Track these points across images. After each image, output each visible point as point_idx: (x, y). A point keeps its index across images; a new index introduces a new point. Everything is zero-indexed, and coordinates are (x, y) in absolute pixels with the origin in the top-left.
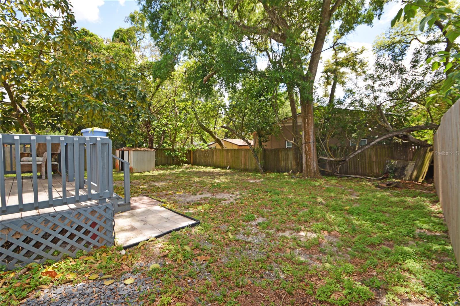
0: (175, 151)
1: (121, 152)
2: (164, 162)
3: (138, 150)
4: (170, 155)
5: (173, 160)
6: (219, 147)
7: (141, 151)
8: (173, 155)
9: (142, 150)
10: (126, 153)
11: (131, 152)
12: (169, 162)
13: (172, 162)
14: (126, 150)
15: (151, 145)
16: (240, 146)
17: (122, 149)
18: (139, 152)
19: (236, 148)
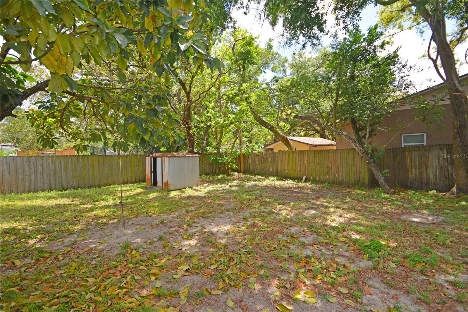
0: (221, 156)
1: (152, 159)
2: (207, 171)
3: (175, 156)
4: (216, 161)
5: (219, 168)
6: (286, 149)
7: (180, 157)
8: (220, 161)
9: (181, 155)
10: (159, 160)
11: (165, 159)
12: (214, 170)
13: (217, 170)
14: (159, 157)
15: (191, 149)
16: (313, 145)
17: (154, 155)
18: (177, 159)
19: (306, 148)
